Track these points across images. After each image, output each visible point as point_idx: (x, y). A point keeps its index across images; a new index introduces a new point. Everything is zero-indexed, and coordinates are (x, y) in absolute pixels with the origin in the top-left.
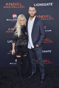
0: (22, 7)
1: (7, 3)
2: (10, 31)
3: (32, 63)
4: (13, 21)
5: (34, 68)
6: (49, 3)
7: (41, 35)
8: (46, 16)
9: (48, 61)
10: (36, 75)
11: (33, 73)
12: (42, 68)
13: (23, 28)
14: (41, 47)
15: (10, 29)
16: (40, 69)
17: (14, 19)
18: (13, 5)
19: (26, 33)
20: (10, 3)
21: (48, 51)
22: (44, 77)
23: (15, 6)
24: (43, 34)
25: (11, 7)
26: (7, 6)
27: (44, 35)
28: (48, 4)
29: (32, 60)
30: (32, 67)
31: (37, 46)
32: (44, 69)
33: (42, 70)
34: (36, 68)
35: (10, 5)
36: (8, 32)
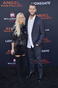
0: (19, 6)
1: (4, 2)
2: (8, 30)
3: (30, 62)
4: (10, 20)
5: (32, 68)
6: (47, 2)
7: (41, 35)
8: (43, 15)
9: (46, 60)
10: (34, 75)
11: (31, 73)
12: (40, 68)
13: (22, 27)
14: (40, 46)
15: (8, 29)
16: (38, 69)
17: (12, 18)
18: (10, 4)
19: (25, 32)
20: (7, 2)
21: (46, 50)
22: (42, 76)
23: (13, 5)
24: (43, 33)
25: (9, 6)
26: (4, 4)
27: (44, 35)
28: (45, 3)
29: (30, 59)
30: (30, 67)
31: (37, 45)
32: (42, 69)
33: (40, 70)
34: (34, 68)
35: (8, 4)
36: (6, 31)
